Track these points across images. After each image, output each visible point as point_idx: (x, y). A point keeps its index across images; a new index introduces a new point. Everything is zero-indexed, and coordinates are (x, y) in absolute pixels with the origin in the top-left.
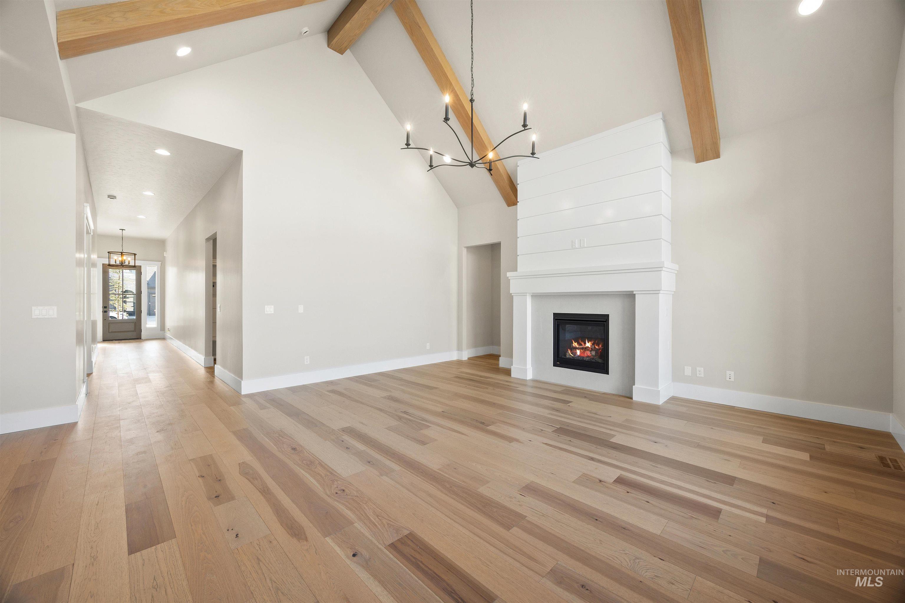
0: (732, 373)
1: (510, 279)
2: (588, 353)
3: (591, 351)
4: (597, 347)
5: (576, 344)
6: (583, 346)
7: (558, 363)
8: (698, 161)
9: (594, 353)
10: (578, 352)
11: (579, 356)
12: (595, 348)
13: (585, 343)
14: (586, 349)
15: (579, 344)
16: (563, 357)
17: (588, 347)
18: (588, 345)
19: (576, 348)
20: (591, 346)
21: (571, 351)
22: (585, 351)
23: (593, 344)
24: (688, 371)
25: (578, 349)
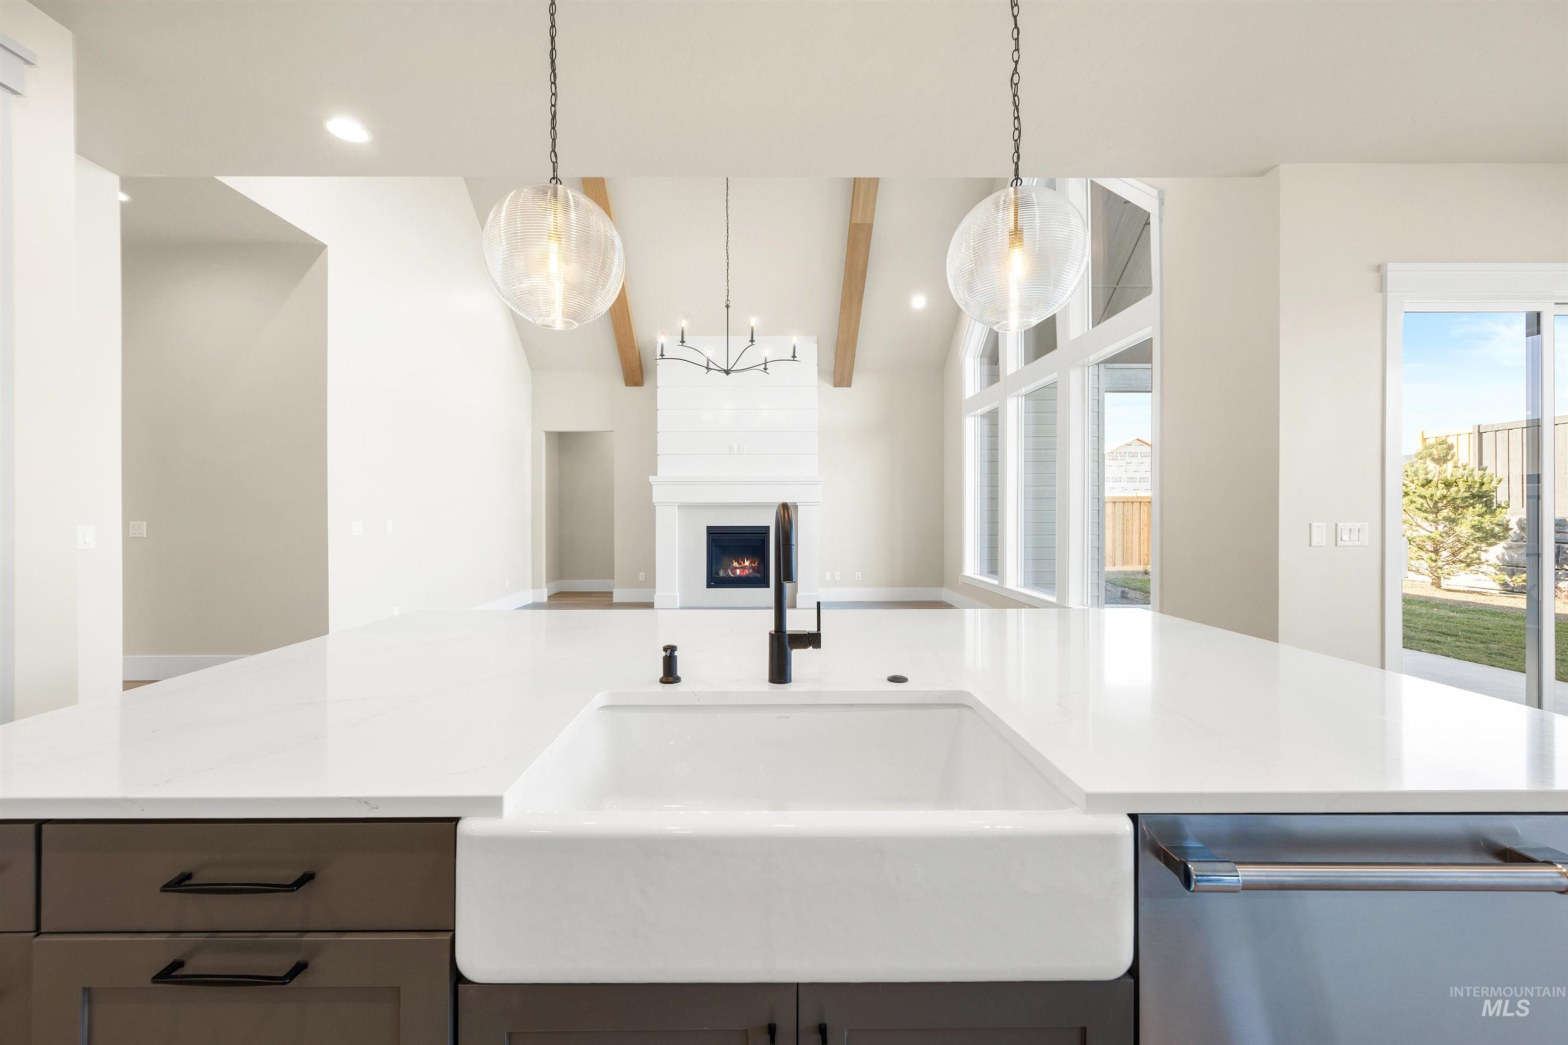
0: (860, 573)
1: (652, 485)
2: (747, 572)
3: (749, 569)
4: (753, 565)
5: (736, 563)
6: (743, 565)
7: (713, 584)
8: (835, 386)
9: (751, 571)
10: (738, 572)
11: (739, 576)
12: (752, 566)
13: (744, 562)
14: (745, 568)
15: (740, 564)
16: (716, 576)
17: (746, 566)
18: (747, 563)
19: (736, 568)
20: (749, 565)
21: (731, 571)
22: (744, 569)
23: (751, 563)
24: (828, 577)
25: (738, 568)
